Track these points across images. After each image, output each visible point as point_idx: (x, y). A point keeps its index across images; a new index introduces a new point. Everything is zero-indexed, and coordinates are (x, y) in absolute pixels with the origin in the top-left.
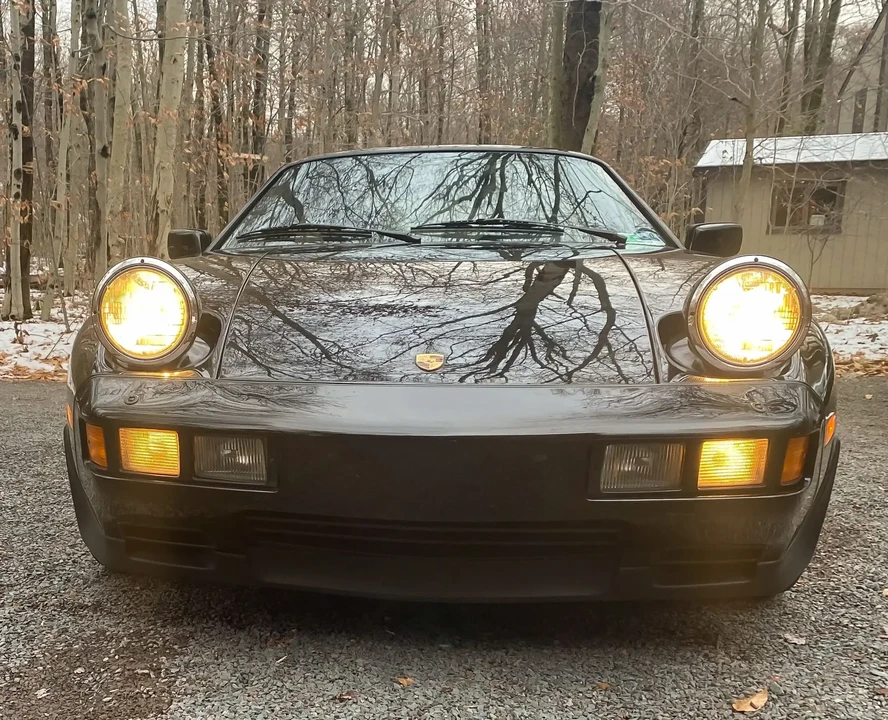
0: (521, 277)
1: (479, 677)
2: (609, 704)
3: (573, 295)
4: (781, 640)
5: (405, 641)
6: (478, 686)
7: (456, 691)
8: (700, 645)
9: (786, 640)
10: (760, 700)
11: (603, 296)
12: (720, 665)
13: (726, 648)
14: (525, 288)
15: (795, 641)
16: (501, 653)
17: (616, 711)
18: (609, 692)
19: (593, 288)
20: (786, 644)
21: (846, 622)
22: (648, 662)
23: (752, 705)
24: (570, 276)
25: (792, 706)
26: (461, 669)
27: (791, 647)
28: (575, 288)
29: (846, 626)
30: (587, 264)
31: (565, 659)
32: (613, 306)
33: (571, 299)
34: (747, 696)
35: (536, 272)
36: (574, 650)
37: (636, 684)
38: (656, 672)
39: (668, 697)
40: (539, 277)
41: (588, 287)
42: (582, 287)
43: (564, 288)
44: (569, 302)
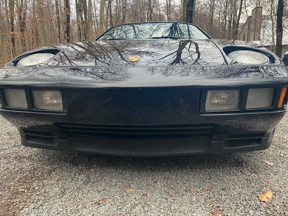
0: (178, 43)
1: (159, 187)
2: (210, 198)
3: (189, 48)
4: (265, 164)
5: (135, 169)
6: (158, 191)
7: (149, 195)
8: (237, 166)
9: (266, 164)
10: (270, 195)
11: (197, 48)
12: (248, 176)
13: (247, 167)
14: (179, 46)
15: (270, 164)
16: (168, 173)
17: (213, 203)
18: (209, 191)
19: (194, 46)
20: (267, 165)
21: (282, 155)
22: (221, 175)
23: (267, 198)
24: (189, 43)
25: (283, 198)
26: (153, 182)
27: (269, 166)
28: (190, 46)
29: (283, 157)
30: (193, 41)
31: (191, 174)
32: (200, 51)
33: (189, 49)
34: (263, 193)
35: (182, 43)
36: (194, 170)
37: (219, 187)
38: (225, 180)
39: (232, 194)
40: (182, 44)
41: (193, 46)
42: (191, 45)
43: (187, 46)
44: (189, 50)
